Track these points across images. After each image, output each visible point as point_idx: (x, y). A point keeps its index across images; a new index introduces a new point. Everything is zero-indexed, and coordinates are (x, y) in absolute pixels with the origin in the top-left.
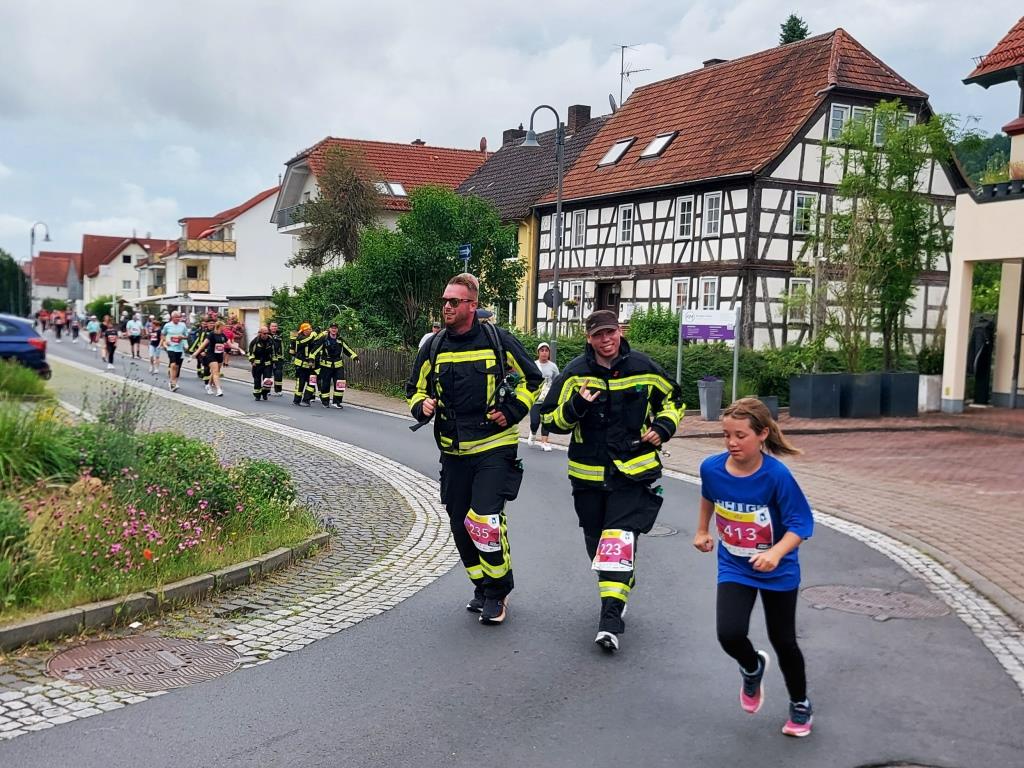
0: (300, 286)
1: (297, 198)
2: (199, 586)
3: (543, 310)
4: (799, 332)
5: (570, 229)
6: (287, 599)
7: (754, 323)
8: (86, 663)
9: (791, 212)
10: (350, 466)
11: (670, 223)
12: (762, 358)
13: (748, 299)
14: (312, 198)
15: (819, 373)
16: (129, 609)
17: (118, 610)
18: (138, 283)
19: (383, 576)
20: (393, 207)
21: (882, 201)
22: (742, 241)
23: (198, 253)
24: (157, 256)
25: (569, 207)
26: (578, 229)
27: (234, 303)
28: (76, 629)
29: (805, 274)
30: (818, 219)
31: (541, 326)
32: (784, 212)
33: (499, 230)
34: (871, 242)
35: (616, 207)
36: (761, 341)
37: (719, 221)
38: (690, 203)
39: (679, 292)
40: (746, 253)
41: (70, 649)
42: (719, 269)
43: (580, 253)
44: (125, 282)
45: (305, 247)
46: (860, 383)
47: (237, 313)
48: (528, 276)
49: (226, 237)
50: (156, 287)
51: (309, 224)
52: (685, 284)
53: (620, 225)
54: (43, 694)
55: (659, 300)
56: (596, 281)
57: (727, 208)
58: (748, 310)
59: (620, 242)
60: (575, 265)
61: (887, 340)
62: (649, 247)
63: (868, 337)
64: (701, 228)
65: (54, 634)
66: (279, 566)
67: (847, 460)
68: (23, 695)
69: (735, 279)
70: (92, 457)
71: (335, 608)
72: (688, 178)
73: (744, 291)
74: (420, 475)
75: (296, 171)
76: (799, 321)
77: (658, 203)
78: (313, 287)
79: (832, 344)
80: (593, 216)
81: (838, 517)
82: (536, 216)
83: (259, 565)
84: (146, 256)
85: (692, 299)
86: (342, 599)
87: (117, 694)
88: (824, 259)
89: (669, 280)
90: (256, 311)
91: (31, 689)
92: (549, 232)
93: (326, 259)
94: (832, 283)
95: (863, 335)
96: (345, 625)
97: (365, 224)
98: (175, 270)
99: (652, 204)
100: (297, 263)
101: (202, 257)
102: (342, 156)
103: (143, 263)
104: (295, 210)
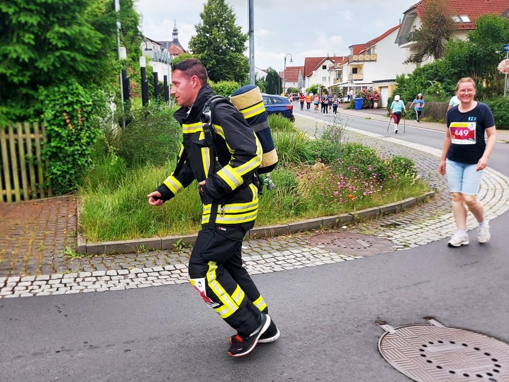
0: (411, 73)
1: (409, 29)
2: (373, 212)
6: (415, 221)
8: (325, 241)
14: (417, 28)
16: (342, 220)
17: (337, 220)
18: (329, 77)
20: (462, 28)
23: (358, 61)
24: (338, 65)
27: (376, 84)
28: (319, 227)
41: (317, 235)
44: (323, 78)
45: (413, 53)
47: (378, 88)
49: (372, 53)
50: (337, 79)
51: (416, 42)
54: (309, 252)
65: (311, 228)
66: (410, 206)
68: (301, 252)
70: (320, 154)
71: (441, 227)
75: (409, 16)
78: (417, 73)
83: (401, 205)
84: (333, 65)
86: (444, 223)
87: (341, 255)
90: (387, 87)
91: (304, 250)
93: (424, 59)
97: (448, 39)
98: (347, 70)
100: (408, 62)
101: (359, 63)
102: (435, 5)
103: (332, 68)
104: (408, 36)
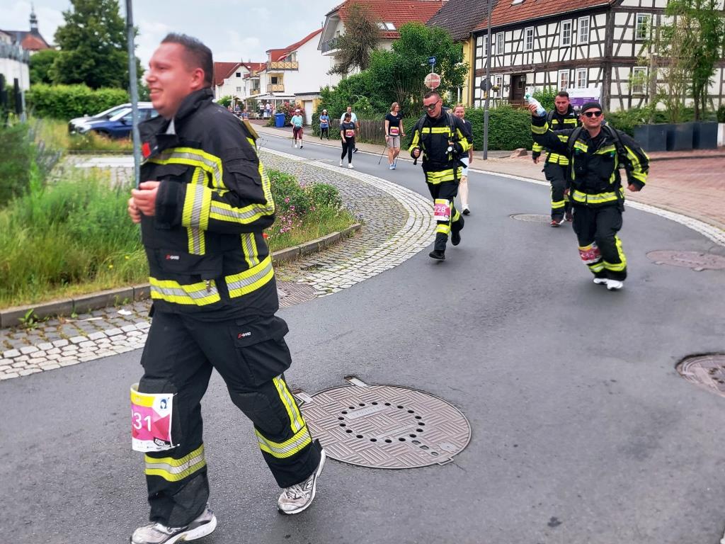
0: (336, 85)
1: (333, 34)
2: (292, 253)
3: (479, 93)
4: (639, 100)
5: (494, 44)
6: (339, 260)
7: (610, 96)
9: (634, 26)
10: (369, 186)
11: (557, 37)
12: (615, 117)
13: (607, 81)
14: (341, 34)
15: (653, 124)
18: (245, 88)
19: (393, 248)
20: (388, 37)
21: (693, 17)
22: (603, 45)
23: (277, 69)
24: (255, 73)
25: (495, 31)
26: (500, 44)
27: (299, 97)
29: (644, 64)
30: (651, 30)
31: (477, 103)
32: (630, 27)
33: (452, 47)
34: (687, 42)
35: (523, 29)
36: (615, 106)
37: (588, 34)
38: (569, 24)
39: (562, 79)
40: (605, 53)
42: (588, 63)
43: (501, 58)
44: (237, 88)
45: (338, 63)
46: (679, 129)
47: (300, 103)
48: (470, 73)
49: (293, 60)
50: (255, 90)
51: (340, 49)
52: (566, 74)
53: (526, 40)
55: (550, 84)
56: (511, 75)
57: (593, 26)
58: (607, 88)
59: (525, 50)
60: (497, 65)
61: (697, 103)
62: (543, 53)
63: (684, 101)
64: (577, 39)
66: (334, 242)
67: (672, 176)
69: (598, 69)
71: (367, 265)
72: (568, 9)
73: (604, 76)
74: (409, 191)
75: (331, 19)
76: (639, 93)
77: (549, 25)
78: (344, 86)
79: (661, 106)
80: (508, 35)
81: (668, 210)
82: (473, 37)
83: (324, 241)
84: (249, 72)
85: (570, 83)
86: (370, 260)
88: (656, 54)
89: (556, 72)
90: (311, 101)
92: (482, 46)
93: (350, 69)
94: (662, 69)
95: (681, 100)
96: (374, 274)
97: (372, 48)
98: (265, 79)
99: (545, 26)
100: (333, 72)
101: (280, 72)
102: (358, 9)
103: (247, 76)
104: (331, 42)
